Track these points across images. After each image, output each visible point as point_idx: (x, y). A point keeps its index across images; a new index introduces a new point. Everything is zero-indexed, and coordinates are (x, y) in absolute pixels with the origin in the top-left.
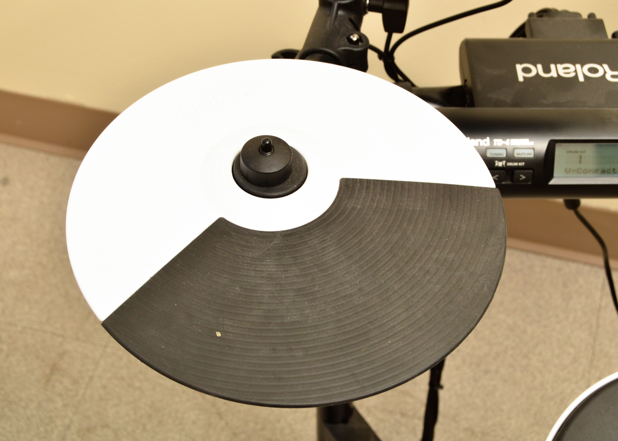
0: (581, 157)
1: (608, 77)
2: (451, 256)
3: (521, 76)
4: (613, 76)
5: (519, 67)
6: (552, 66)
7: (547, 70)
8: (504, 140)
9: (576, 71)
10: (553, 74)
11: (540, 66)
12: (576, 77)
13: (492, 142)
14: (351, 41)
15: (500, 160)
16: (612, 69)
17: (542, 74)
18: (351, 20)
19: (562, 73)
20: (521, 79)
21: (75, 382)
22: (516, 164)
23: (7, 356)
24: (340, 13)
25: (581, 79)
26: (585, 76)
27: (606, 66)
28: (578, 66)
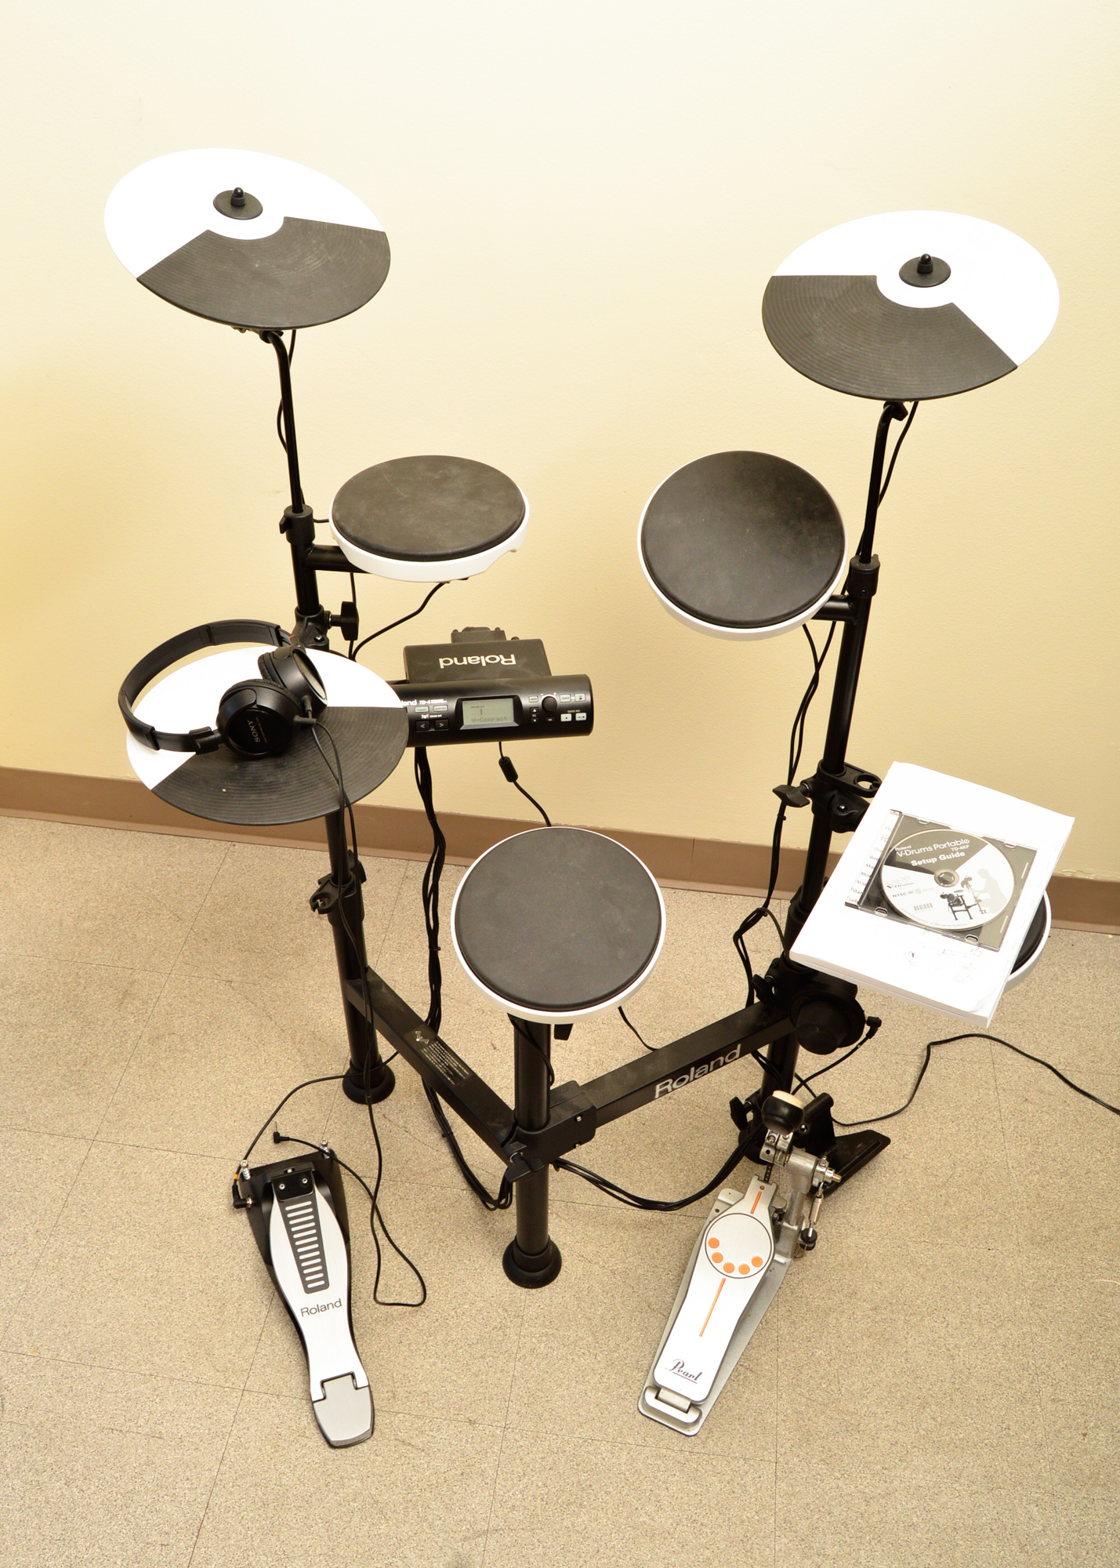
0: (481, 710)
1: (503, 662)
2: (372, 744)
3: (442, 665)
4: (506, 662)
5: (441, 660)
6: (465, 658)
7: (460, 660)
8: (427, 701)
9: (480, 660)
10: (465, 662)
11: (456, 659)
12: (481, 663)
13: (418, 702)
14: (316, 640)
15: (425, 713)
16: (505, 658)
17: (456, 662)
18: (317, 629)
19: (470, 662)
20: (442, 667)
21: (145, 1003)
22: (436, 716)
23: (85, 988)
24: (310, 624)
25: (484, 664)
26: (487, 663)
27: (501, 656)
28: (482, 657)
